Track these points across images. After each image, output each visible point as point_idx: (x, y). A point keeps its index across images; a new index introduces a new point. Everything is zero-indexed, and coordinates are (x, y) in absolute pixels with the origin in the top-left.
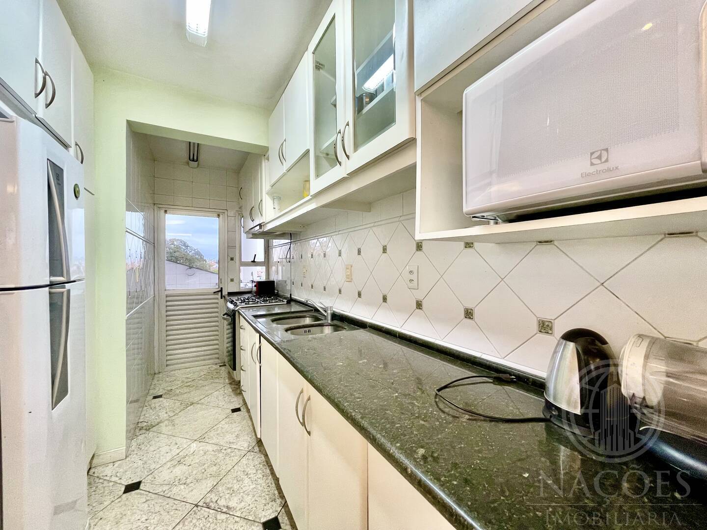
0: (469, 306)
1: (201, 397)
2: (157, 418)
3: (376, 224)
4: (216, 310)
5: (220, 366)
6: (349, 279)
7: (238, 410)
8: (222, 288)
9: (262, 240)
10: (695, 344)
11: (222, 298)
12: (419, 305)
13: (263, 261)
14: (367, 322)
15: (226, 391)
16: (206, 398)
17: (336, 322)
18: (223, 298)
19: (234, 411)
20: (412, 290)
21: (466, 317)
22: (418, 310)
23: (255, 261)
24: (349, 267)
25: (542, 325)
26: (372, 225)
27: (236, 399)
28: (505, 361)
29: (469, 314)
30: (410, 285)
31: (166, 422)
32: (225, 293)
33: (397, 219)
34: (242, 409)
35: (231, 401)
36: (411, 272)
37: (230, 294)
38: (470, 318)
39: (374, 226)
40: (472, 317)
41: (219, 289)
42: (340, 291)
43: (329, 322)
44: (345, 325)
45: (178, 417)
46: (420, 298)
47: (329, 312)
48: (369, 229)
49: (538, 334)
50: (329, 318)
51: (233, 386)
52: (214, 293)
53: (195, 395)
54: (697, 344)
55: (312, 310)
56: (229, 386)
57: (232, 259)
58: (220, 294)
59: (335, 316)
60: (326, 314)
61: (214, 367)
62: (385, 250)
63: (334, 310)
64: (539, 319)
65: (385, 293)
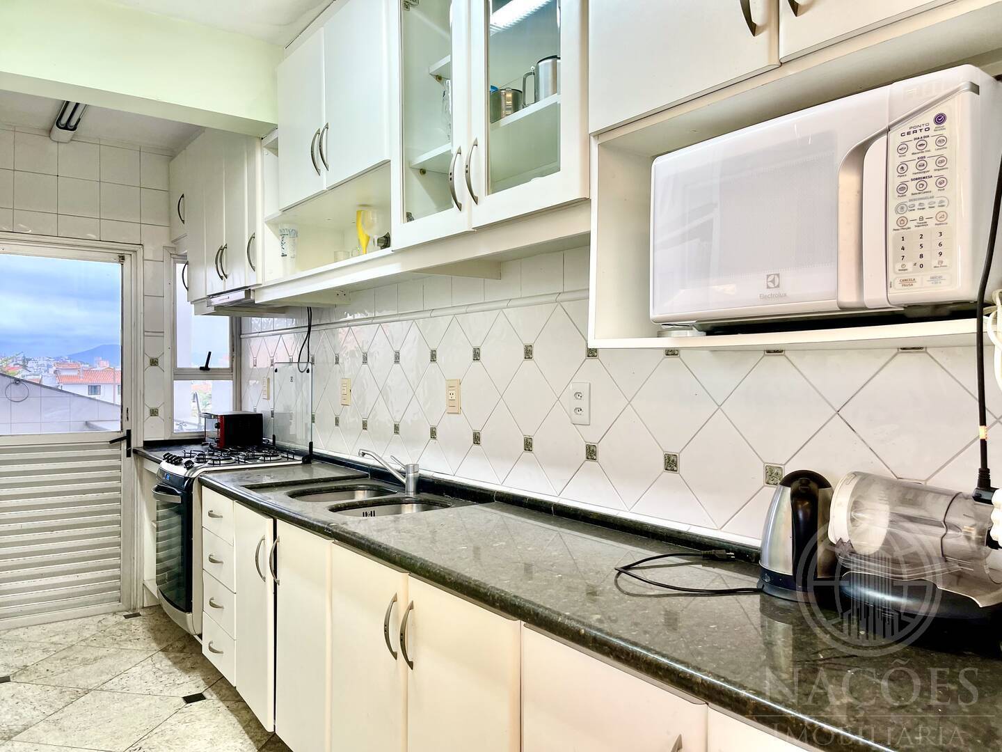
0: (672, 450)
1: (105, 678)
2: (18, 717)
3: (511, 303)
4: (114, 484)
5: (127, 617)
6: (454, 408)
7: (199, 697)
8: (129, 432)
9: (227, 319)
10: (923, 483)
11: (129, 455)
12: (591, 453)
13: (228, 366)
14: (492, 492)
15: (158, 666)
16: (116, 680)
17: (425, 496)
18: (132, 454)
19: (189, 699)
20: (577, 426)
21: (666, 469)
22: (590, 463)
23: (209, 367)
24: (454, 386)
25: (769, 473)
26: (505, 304)
27: (188, 679)
28: (722, 533)
29: (671, 463)
30: (577, 418)
31: (42, 725)
32: (137, 443)
33: (553, 298)
34: (205, 694)
35: (178, 682)
36: (578, 395)
37: (150, 445)
38: (673, 470)
39: (508, 307)
40: (675, 469)
41: (124, 434)
42: (433, 434)
43: (412, 495)
44: (446, 499)
45: (66, 717)
46: (593, 440)
47: (411, 475)
48: (498, 311)
49: (765, 488)
50: (411, 487)
51: (172, 655)
52: (112, 442)
53: (86, 676)
54: (926, 483)
55: (367, 476)
56: (161, 654)
57: (154, 362)
58: (124, 445)
59: (425, 485)
60: (404, 481)
61: (112, 619)
62: (528, 353)
63: (421, 472)
64: (766, 465)
65: (529, 433)
